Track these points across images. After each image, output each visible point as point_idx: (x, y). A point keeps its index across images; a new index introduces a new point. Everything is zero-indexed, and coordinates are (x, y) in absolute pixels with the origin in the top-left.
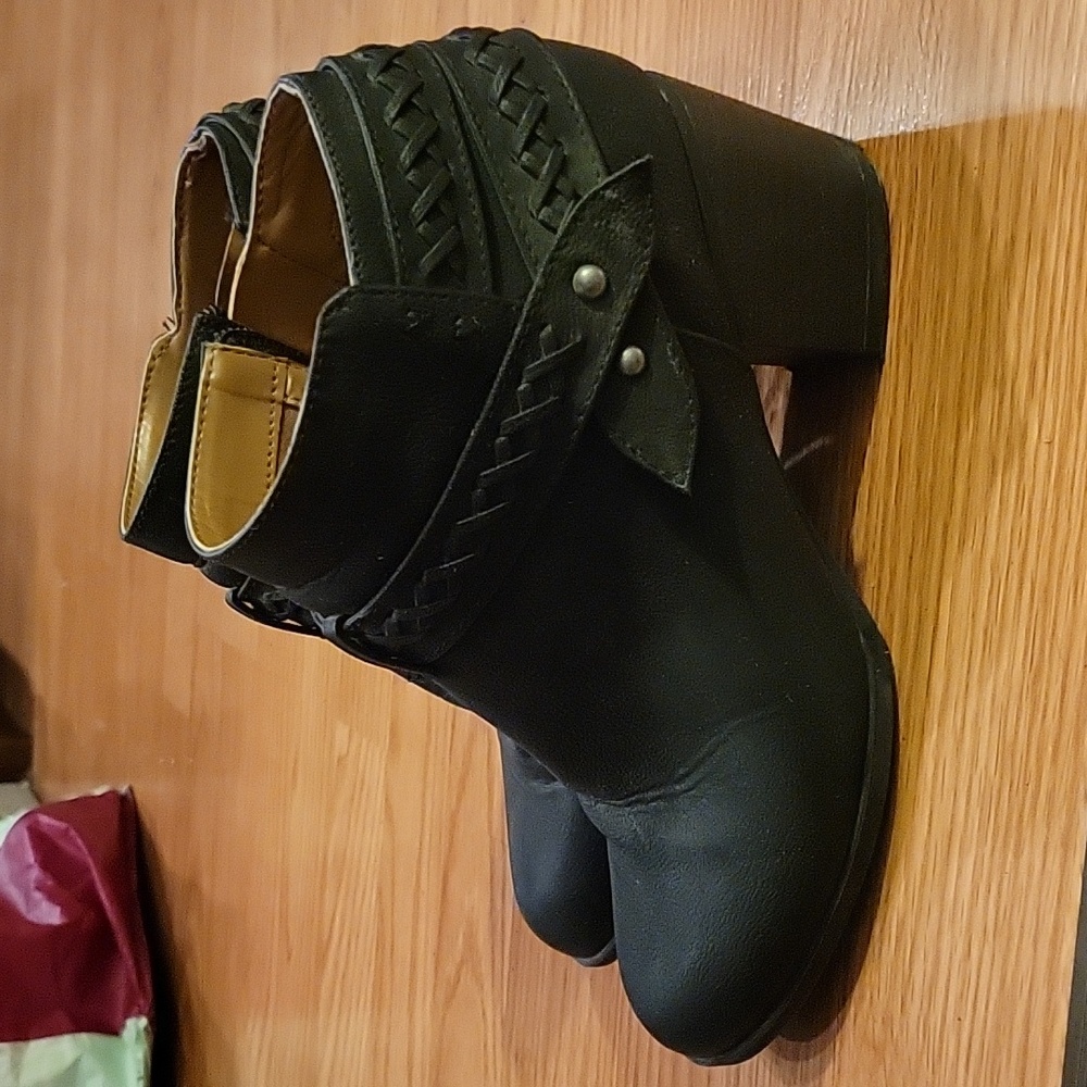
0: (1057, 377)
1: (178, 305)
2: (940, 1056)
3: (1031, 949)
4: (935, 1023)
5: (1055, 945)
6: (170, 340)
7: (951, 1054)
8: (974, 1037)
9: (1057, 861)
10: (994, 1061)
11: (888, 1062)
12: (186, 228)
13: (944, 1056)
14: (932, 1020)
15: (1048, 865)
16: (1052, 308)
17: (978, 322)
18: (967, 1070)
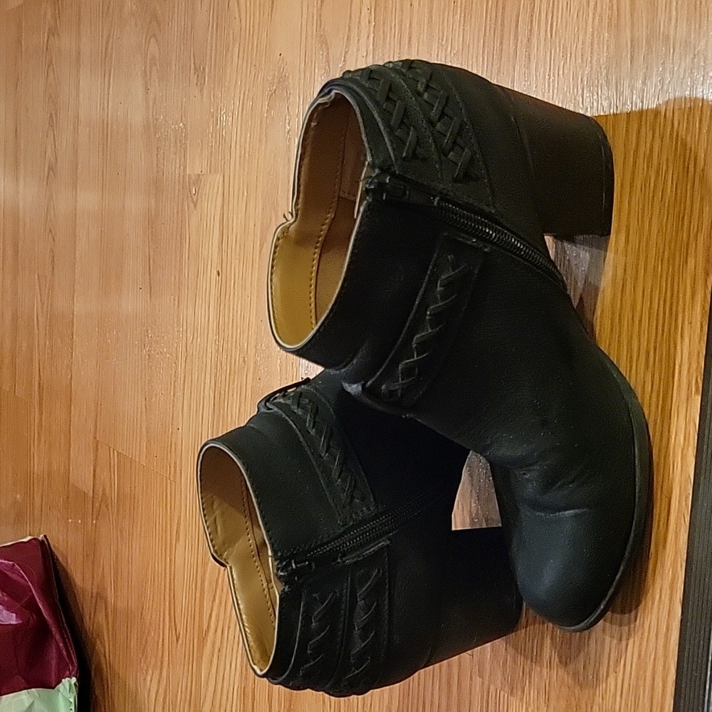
0: (661, 360)
1: (297, 204)
2: (606, 691)
3: (654, 638)
4: (603, 674)
5: (667, 637)
6: (289, 228)
7: (612, 689)
8: (625, 681)
9: (667, 596)
10: (636, 693)
11: (577, 695)
12: (308, 153)
13: (608, 691)
14: (601, 673)
15: (663, 598)
16: (657, 327)
17: (616, 328)
18: (621, 697)
